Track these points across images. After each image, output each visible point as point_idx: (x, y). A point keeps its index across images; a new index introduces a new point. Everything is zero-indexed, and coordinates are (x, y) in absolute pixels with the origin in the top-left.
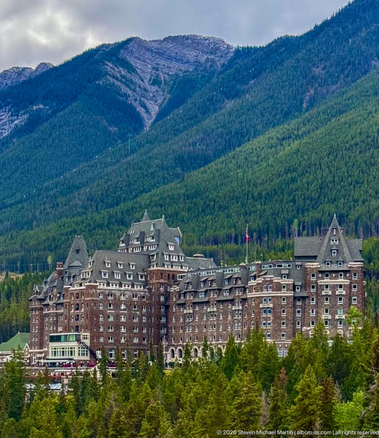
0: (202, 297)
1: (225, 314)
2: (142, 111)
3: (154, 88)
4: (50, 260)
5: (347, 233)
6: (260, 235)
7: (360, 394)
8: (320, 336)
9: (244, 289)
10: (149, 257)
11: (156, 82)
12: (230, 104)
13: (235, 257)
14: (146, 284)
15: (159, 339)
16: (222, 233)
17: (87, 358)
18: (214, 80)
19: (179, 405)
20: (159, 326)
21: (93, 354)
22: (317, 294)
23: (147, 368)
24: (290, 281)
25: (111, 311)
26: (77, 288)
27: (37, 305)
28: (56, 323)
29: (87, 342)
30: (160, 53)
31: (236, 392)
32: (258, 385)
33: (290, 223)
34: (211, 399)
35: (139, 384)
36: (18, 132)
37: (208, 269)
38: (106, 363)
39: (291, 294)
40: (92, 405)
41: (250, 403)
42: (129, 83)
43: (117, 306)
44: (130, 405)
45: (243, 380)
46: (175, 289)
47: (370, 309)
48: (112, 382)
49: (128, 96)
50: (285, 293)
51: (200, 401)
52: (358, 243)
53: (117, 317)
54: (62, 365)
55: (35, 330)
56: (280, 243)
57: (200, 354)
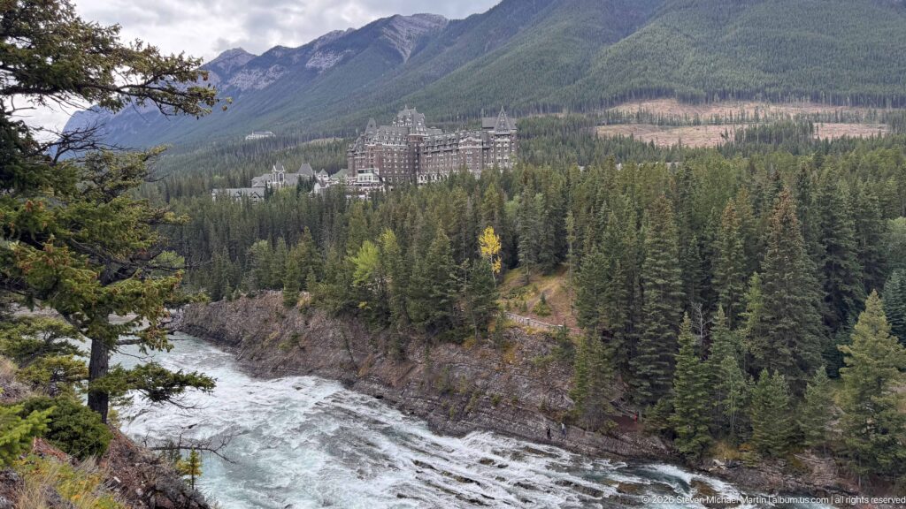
0: (436, 149)
1: (448, 157)
2: (402, 52)
3: (408, 41)
4: (357, 131)
5: (508, 115)
6: (465, 117)
7: (517, 197)
8: (496, 169)
9: (457, 144)
10: (409, 129)
11: (409, 38)
12: (448, 49)
13: (452, 129)
14: (407, 143)
15: (415, 171)
16: (445, 116)
17: (378, 181)
18: (439, 37)
19: (426, 204)
20: (415, 164)
21: (381, 179)
22: (495, 147)
23: (409, 186)
24: (481, 140)
25: (389, 157)
26: (371, 145)
27: (351, 154)
28: (361, 164)
29: (378, 173)
30: (411, 23)
31: (455, 197)
32: (466, 193)
33: (480, 110)
34: (442, 201)
35: (405, 194)
36: (338, 64)
37: (439, 135)
38: (388, 184)
39: (481, 147)
40: (381, 205)
41: (462, 202)
42: (395, 38)
43: (393, 155)
44: (400, 205)
45: (458, 191)
46: (422, 145)
47: (521, 154)
48: (391, 194)
49: (394, 45)
50: (478, 146)
51: (436, 202)
52: (514, 121)
53: (393, 160)
54: (364, 185)
55: (350, 167)
56: (475, 121)
57: (436, 178)
